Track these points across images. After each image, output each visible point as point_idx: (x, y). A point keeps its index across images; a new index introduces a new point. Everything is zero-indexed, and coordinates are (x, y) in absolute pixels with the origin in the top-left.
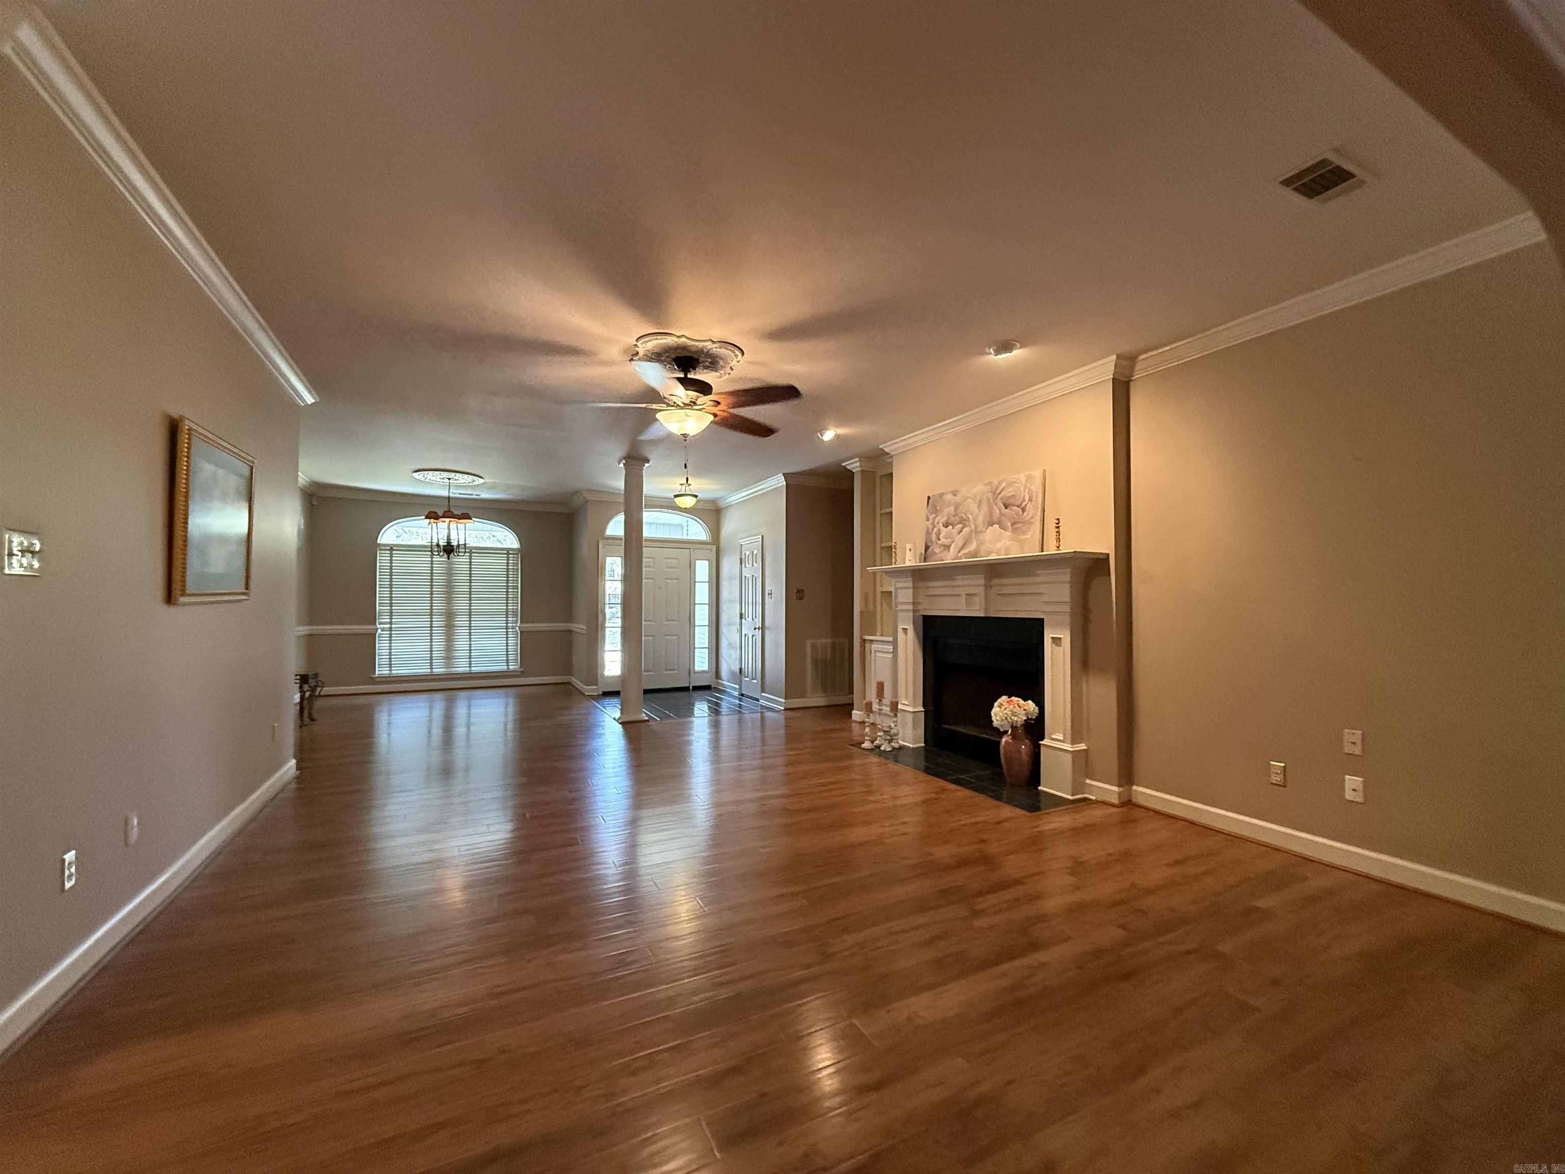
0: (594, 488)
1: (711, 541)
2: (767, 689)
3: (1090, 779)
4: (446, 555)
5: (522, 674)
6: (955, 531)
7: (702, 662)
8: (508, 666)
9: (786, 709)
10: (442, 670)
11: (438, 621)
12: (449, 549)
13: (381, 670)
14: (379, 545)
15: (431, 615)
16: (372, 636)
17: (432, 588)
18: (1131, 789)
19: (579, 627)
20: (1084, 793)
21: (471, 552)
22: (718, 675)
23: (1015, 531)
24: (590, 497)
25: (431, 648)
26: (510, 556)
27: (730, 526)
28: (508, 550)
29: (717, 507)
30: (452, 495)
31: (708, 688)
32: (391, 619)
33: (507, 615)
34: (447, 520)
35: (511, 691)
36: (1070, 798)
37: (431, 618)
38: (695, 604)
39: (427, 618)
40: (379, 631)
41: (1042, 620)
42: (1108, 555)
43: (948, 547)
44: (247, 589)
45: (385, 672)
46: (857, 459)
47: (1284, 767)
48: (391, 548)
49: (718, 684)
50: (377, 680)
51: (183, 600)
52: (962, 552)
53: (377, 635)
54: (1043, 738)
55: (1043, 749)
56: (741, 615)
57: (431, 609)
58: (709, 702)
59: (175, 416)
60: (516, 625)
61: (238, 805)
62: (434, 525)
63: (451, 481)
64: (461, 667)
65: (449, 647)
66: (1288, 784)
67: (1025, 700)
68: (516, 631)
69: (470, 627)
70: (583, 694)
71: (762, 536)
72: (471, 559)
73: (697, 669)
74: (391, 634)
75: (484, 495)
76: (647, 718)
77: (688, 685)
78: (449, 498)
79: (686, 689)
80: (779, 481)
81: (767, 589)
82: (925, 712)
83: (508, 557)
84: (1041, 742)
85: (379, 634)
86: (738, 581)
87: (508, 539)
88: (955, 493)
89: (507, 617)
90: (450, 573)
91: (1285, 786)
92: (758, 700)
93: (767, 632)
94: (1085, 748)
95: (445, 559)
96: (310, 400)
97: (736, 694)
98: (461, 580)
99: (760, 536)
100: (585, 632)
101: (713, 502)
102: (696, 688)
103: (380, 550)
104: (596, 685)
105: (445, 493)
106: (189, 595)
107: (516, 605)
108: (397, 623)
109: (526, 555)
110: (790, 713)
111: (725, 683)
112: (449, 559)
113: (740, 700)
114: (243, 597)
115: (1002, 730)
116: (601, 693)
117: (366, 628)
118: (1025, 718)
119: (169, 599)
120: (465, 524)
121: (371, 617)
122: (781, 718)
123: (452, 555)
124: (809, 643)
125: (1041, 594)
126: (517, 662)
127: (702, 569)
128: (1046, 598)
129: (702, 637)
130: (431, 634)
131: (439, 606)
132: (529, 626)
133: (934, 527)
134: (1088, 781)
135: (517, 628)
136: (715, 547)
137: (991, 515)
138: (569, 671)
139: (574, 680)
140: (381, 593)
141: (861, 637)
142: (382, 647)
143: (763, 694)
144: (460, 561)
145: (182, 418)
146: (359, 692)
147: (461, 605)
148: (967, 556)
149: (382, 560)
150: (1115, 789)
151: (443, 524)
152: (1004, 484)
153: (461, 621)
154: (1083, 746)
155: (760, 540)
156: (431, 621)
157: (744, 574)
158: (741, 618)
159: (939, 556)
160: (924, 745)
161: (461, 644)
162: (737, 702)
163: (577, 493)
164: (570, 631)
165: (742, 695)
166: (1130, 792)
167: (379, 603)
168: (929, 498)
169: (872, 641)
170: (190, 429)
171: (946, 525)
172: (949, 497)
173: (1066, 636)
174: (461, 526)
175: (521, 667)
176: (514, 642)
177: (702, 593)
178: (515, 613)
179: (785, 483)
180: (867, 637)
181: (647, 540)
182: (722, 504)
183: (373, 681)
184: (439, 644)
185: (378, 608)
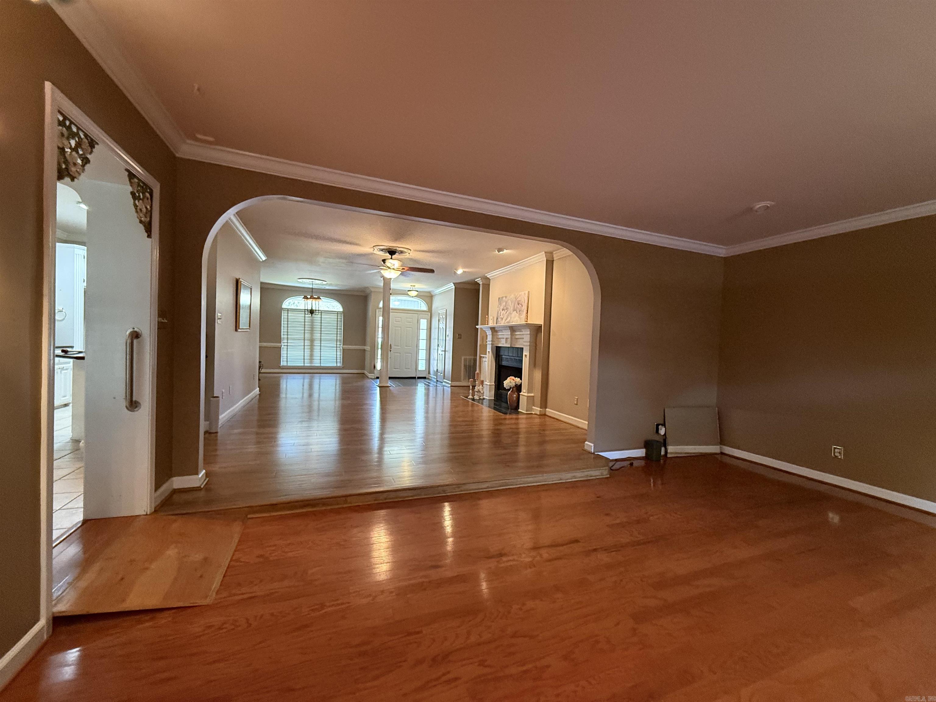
0: (374, 286)
1: (427, 310)
2: (445, 378)
3: (534, 406)
4: (311, 314)
5: (343, 368)
6: (505, 313)
7: (422, 366)
8: (337, 364)
9: (451, 386)
10: (309, 365)
11: (307, 343)
12: (312, 312)
13: (283, 363)
14: (283, 309)
15: (304, 340)
16: (280, 348)
17: (305, 328)
18: (545, 410)
19: (367, 348)
20: (532, 411)
21: (321, 313)
22: (429, 373)
23: (519, 315)
24: (372, 290)
25: (304, 355)
26: (339, 315)
27: (437, 304)
28: (338, 312)
29: (431, 295)
30: (313, 287)
31: (425, 378)
32: (288, 341)
33: (337, 341)
34: (311, 300)
35: (338, 375)
36: (525, 412)
37: (304, 341)
38: (419, 339)
39: (303, 341)
40: (283, 346)
41: (523, 348)
42: (542, 325)
43: (502, 319)
44: (250, 327)
45: (285, 364)
46: (480, 279)
47: (577, 399)
48: (288, 310)
49: (429, 376)
50: (281, 367)
51: (239, 330)
52: (506, 321)
53: (282, 348)
54: (521, 392)
55: (521, 396)
56: (438, 345)
57: (304, 338)
58: (425, 384)
59: (238, 278)
60: (341, 346)
61: (241, 400)
62: (306, 301)
63: (313, 283)
64: (316, 363)
65: (312, 355)
66: (578, 404)
67: (515, 377)
68: (341, 349)
69: (321, 346)
70: (368, 377)
71: (446, 310)
72: (321, 316)
73: (419, 369)
74: (287, 348)
75: (327, 288)
76: (390, 386)
77: (415, 376)
78: (312, 288)
79: (414, 378)
80: (452, 286)
81: (447, 333)
82: (495, 385)
83: (338, 315)
84: (520, 393)
85: (283, 348)
86: (437, 330)
87: (337, 307)
88: (506, 297)
89: (337, 342)
90: (312, 322)
91: (577, 405)
92: (442, 383)
93: (446, 352)
94: (533, 395)
95: (310, 315)
96: (264, 258)
97: (435, 380)
98: (317, 324)
99: (445, 310)
100: (369, 350)
101: (429, 292)
102: (419, 378)
103: (283, 311)
104: (374, 373)
105: (311, 286)
106: (241, 329)
107: (340, 337)
108: (290, 343)
109: (346, 314)
110: (452, 387)
111: (432, 376)
112: (312, 316)
113: (437, 383)
114: (248, 330)
115: (507, 388)
116: (376, 377)
117: (278, 345)
118: (515, 384)
119: (236, 330)
120: (319, 301)
121: (279, 340)
122: (450, 389)
123: (313, 314)
124: (463, 358)
125: (523, 338)
126: (341, 363)
127: (424, 323)
128: (524, 340)
129: (422, 355)
130: (304, 348)
131: (307, 336)
132: (346, 347)
133: (500, 310)
134: (533, 407)
135: (341, 348)
136: (430, 313)
137: (514, 308)
138: (363, 368)
139: (366, 372)
140: (283, 330)
141: (480, 355)
142: (283, 353)
143: (444, 380)
144: (317, 317)
145: (239, 279)
146: (275, 372)
147: (317, 336)
148: (508, 322)
149: (284, 315)
150: (539, 409)
151: (310, 301)
152: (518, 296)
153: (317, 343)
154: (532, 395)
155: (445, 311)
156: (304, 343)
157: (440, 327)
158: (438, 346)
159: (500, 323)
160: (493, 398)
161: (317, 353)
162: (435, 384)
163: (368, 288)
164: (365, 350)
165: (437, 381)
166: (545, 411)
167: (283, 334)
168: (499, 298)
169: (484, 357)
170: (241, 281)
171: (503, 310)
172: (504, 298)
173: (528, 354)
174: (317, 302)
175: (342, 365)
176: (340, 354)
177: (423, 334)
178: (340, 341)
179: (454, 287)
180: (482, 356)
181: (392, 309)
182: (433, 294)
183: (280, 367)
184: (307, 353)
185: (282, 336)
